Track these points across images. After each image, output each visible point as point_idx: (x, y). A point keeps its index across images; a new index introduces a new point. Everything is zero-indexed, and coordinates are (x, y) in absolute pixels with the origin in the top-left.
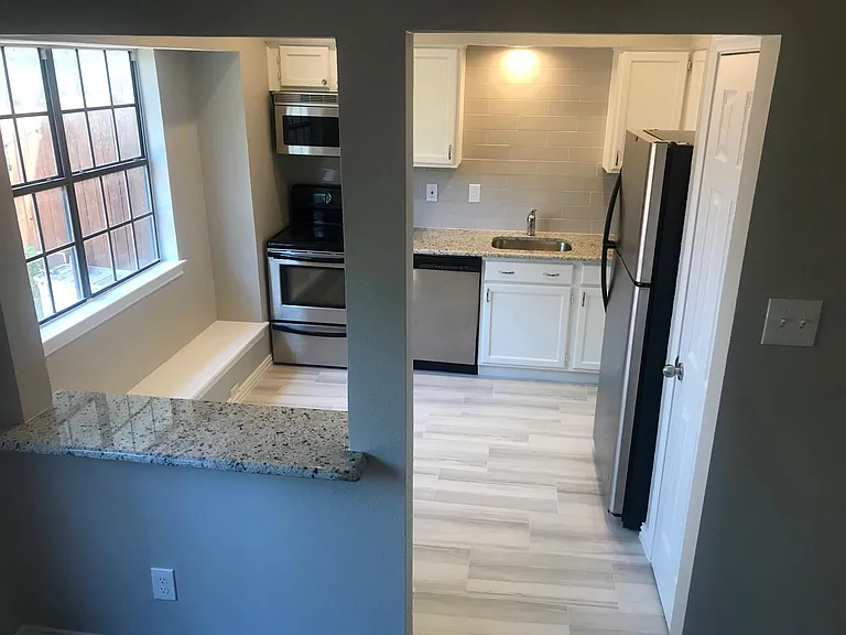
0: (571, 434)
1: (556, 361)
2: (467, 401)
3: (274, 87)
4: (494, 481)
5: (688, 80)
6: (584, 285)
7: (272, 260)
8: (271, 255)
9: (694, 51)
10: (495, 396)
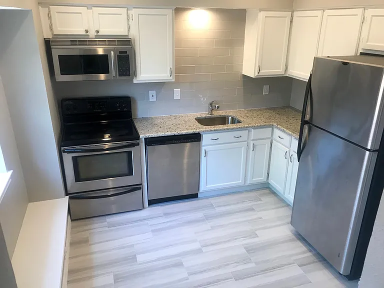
0: (274, 224)
1: (239, 182)
2: (207, 218)
3: (49, 36)
4: (264, 271)
5: (290, 28)
6: (253, 140)
7: (65, 155)
8: (64, 152)
9: (293, 12)
10: (219, 210)
